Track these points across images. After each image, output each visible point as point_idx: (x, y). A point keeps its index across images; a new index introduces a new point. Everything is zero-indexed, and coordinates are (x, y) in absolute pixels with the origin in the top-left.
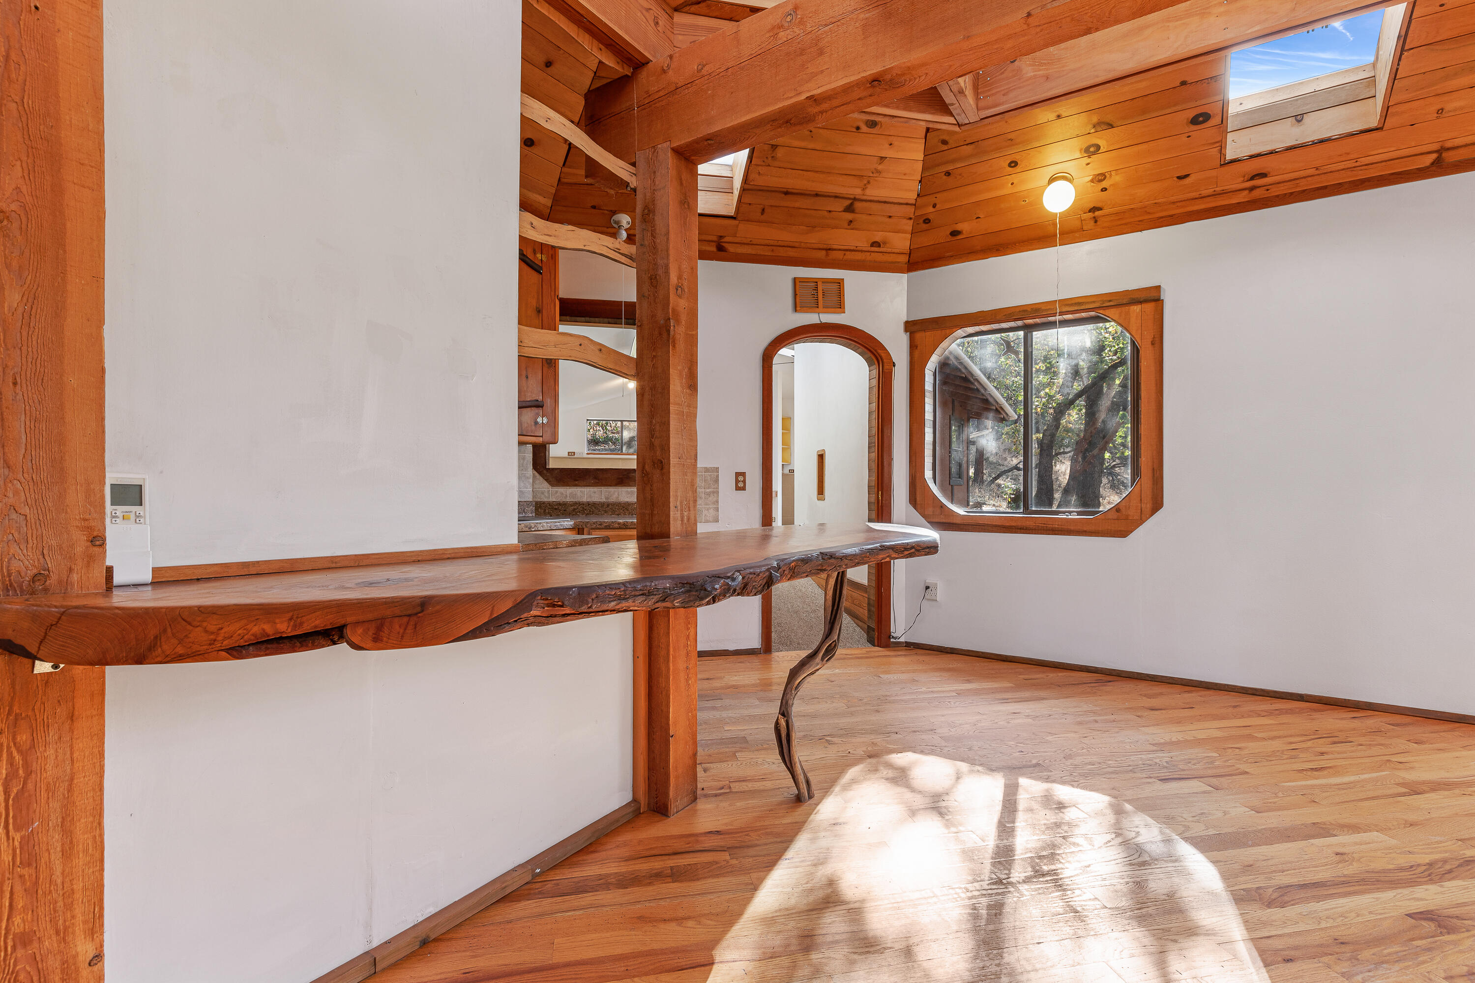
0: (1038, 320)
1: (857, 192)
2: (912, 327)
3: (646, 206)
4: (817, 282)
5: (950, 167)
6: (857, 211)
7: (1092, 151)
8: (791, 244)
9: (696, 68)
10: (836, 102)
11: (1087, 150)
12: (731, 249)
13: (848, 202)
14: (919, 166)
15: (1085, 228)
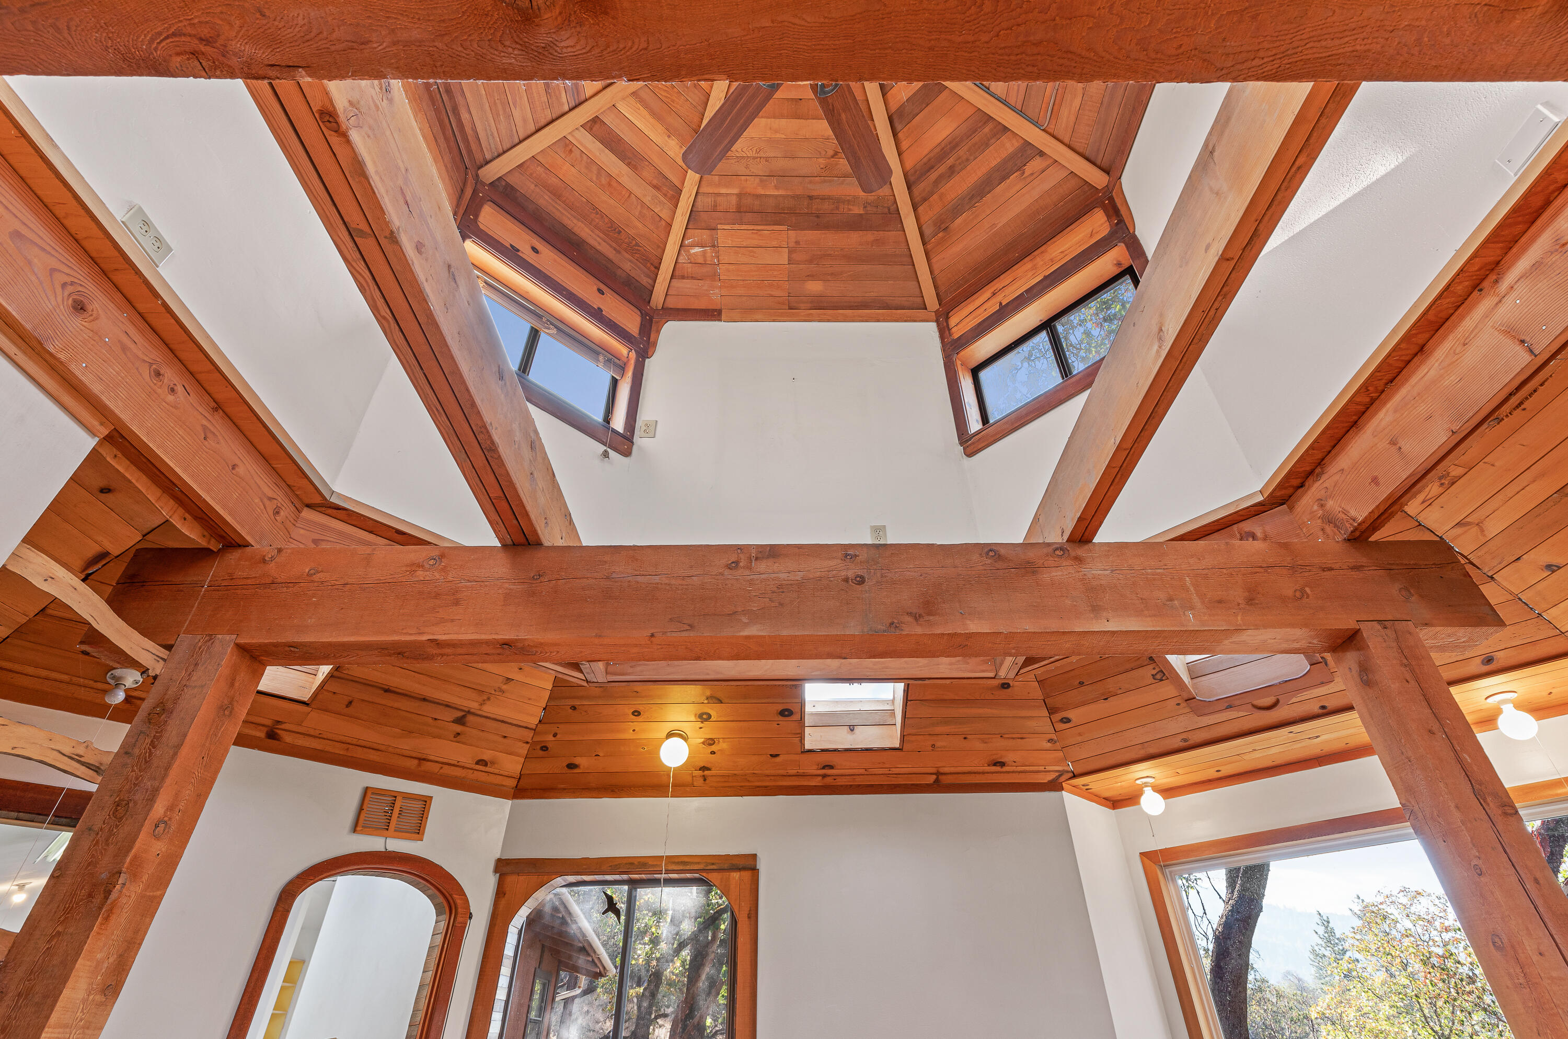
0: (644, 876)
1: (473, 705)
2: (504, 867)
3: (162, 703)
4: (396, 797)
5: (576, 703)
6: (468, 725)
7: (704, 718)
8: (375, 746)
9: (307, 570)
10: (459, 651)
11: (701, 716)
12: (288, 738)
13: (460, 714)
14: (547, 695)
15: (695, 784)
